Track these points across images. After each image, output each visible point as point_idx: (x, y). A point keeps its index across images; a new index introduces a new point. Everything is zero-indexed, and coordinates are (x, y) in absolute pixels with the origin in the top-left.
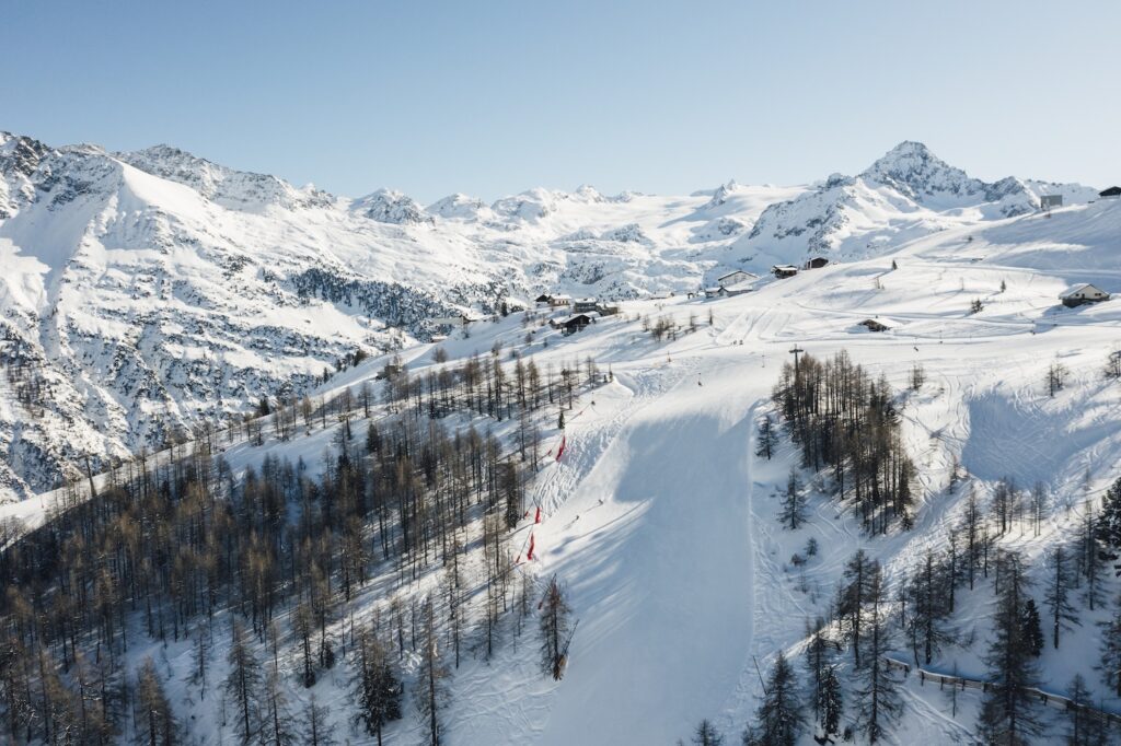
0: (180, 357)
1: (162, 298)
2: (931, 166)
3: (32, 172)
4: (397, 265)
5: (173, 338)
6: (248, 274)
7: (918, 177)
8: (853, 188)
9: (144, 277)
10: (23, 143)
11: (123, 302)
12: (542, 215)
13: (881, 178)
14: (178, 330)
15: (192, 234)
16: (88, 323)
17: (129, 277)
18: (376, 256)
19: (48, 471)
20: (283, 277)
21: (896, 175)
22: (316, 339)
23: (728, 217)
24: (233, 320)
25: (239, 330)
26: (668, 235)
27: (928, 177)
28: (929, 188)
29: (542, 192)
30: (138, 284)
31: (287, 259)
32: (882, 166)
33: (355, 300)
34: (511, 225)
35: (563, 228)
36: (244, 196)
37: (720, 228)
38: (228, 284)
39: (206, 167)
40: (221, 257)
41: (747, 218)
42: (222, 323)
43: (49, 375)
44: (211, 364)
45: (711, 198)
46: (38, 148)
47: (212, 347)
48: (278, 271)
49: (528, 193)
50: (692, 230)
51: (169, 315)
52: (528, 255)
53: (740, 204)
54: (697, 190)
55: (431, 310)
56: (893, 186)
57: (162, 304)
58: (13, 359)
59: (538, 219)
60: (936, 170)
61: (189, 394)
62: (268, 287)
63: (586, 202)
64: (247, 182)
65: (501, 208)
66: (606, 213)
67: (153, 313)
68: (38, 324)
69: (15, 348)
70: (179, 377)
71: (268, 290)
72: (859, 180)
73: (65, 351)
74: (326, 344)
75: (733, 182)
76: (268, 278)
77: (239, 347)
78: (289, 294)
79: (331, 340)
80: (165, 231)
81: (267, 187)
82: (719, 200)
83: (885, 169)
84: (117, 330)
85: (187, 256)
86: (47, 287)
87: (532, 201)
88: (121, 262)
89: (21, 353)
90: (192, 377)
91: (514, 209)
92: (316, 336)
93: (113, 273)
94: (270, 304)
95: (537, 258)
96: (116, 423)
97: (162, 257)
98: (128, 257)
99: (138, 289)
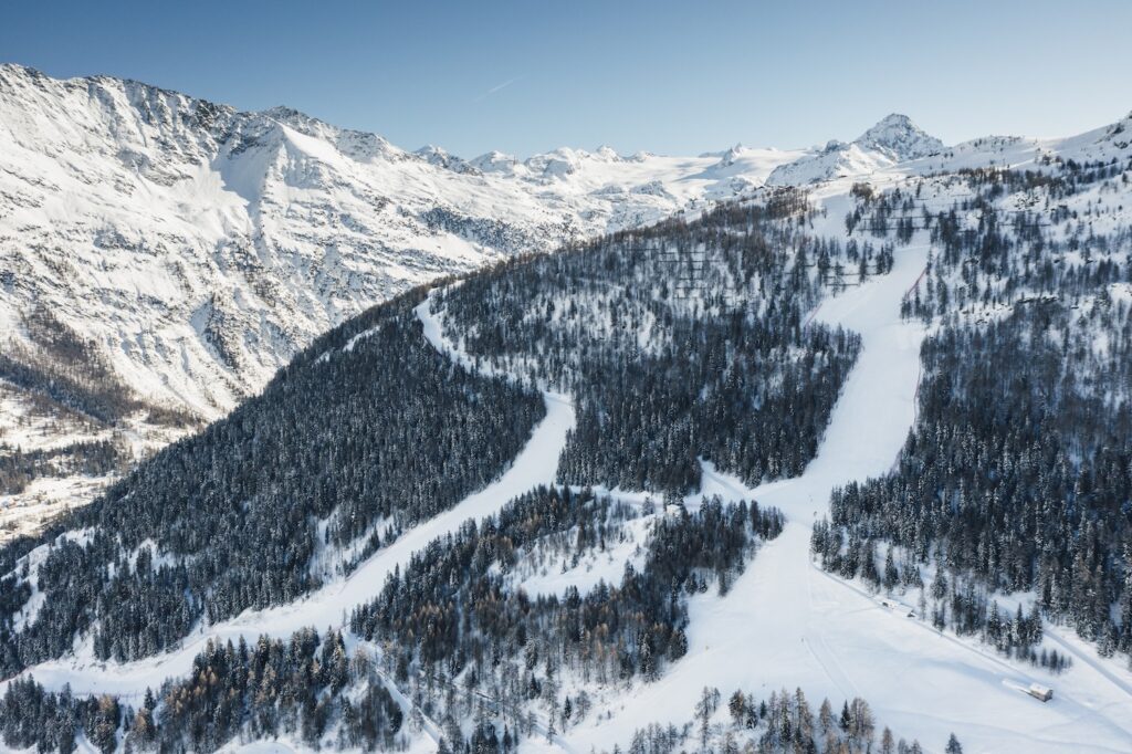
0: (355, 269)
1: (334, 227)
2: (913, 136)
3: (210, 128)
4: (493, 207)
5: (347, 256)
6: (390, 209)
7: (902, 144)
8: (847, 153)
9: (318, 211)
10: (202, 105)
11: (307, 229)
12: (569, 172)
13: (871, 143)
14: (350, 250)
15: (346, 179)
16: (288, 243)
17: (308, 211)
18: (476, 199)
19: (288, 342)
20: (416, 214)
21: (884, 143)
22: (448, 260)
23: (739, 176)
24: (387, 245)
25: (392, 252)
26: (685, 192)
27: (911, 144)
28: (911, 154)
29: (567, 151)
30: (315, 216)
31: (416, 200)
32: (872, 135)
33: (469, 233)
34: (546, 180)
35: (589, 184)
36: (352, 150)
37: (731, 186)
38: (378, 218)
39: (319, 125)
40: (369, 197)
41: (755, 177)
42: (380, 246)
43: (271, 278)
44: (376, 275)
45: (720, 159)
46: (212, 109)
47: (377, 263)
48: (411, 209)
49: (556, 152)
50: (705, 187)
51: (342, 239)
52: (580, 204)
53: (747, 165)
54: (706, 151)
55: (526, 242)
56: (881, 151)
57: (335, 231)
58: (245, 267)
59: (566, 175)
60: (917, 139)
61: (365, 296)
62: (406, 220)
63: (605, 161)
64: (353, 139)
65: (532, 165)
66: (626, 172)
67: (330, 237)
68: (253, 243)
69: (245, 259)
70: (356, 284)
71: (407, 223)
72: (853, 145)
73: (276, 262)
74: (455, 264)
75: (739, 145)
76: (405, 214)
77: (394, 264)
78: (422, 226)
79: (459, 261)
80: (326, 177)
81: (370, 143)
82: (728, 161)
83: (875, 137)
84: (307, 249)
85: (343, 195)
86: (250, 215)
87: (560, 159)
88: (299, 200)
89: (250, 262)
90: (365, 283)
91: (544, 166)
92: (448, 257)
93: (295, 207)
94: (410, 234)
95: (588, 207)
96: (320, 314)
97: (328, 197)
98: (304, 195)
99: (314, 220)
